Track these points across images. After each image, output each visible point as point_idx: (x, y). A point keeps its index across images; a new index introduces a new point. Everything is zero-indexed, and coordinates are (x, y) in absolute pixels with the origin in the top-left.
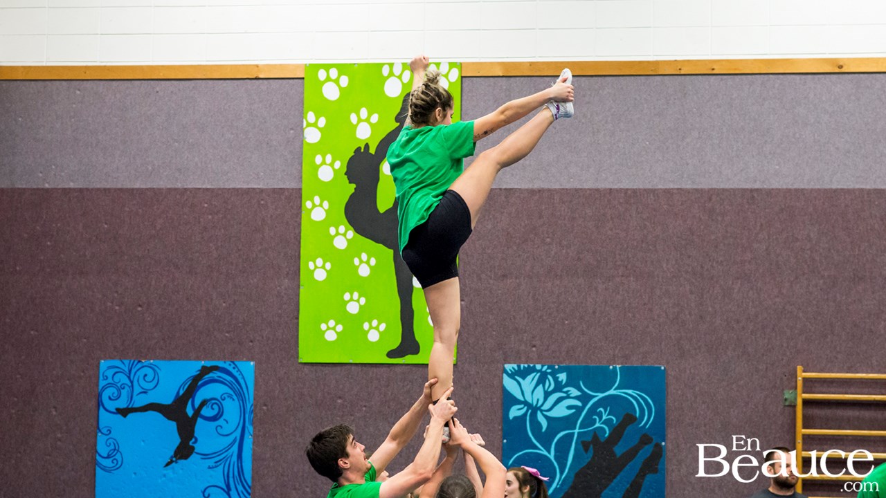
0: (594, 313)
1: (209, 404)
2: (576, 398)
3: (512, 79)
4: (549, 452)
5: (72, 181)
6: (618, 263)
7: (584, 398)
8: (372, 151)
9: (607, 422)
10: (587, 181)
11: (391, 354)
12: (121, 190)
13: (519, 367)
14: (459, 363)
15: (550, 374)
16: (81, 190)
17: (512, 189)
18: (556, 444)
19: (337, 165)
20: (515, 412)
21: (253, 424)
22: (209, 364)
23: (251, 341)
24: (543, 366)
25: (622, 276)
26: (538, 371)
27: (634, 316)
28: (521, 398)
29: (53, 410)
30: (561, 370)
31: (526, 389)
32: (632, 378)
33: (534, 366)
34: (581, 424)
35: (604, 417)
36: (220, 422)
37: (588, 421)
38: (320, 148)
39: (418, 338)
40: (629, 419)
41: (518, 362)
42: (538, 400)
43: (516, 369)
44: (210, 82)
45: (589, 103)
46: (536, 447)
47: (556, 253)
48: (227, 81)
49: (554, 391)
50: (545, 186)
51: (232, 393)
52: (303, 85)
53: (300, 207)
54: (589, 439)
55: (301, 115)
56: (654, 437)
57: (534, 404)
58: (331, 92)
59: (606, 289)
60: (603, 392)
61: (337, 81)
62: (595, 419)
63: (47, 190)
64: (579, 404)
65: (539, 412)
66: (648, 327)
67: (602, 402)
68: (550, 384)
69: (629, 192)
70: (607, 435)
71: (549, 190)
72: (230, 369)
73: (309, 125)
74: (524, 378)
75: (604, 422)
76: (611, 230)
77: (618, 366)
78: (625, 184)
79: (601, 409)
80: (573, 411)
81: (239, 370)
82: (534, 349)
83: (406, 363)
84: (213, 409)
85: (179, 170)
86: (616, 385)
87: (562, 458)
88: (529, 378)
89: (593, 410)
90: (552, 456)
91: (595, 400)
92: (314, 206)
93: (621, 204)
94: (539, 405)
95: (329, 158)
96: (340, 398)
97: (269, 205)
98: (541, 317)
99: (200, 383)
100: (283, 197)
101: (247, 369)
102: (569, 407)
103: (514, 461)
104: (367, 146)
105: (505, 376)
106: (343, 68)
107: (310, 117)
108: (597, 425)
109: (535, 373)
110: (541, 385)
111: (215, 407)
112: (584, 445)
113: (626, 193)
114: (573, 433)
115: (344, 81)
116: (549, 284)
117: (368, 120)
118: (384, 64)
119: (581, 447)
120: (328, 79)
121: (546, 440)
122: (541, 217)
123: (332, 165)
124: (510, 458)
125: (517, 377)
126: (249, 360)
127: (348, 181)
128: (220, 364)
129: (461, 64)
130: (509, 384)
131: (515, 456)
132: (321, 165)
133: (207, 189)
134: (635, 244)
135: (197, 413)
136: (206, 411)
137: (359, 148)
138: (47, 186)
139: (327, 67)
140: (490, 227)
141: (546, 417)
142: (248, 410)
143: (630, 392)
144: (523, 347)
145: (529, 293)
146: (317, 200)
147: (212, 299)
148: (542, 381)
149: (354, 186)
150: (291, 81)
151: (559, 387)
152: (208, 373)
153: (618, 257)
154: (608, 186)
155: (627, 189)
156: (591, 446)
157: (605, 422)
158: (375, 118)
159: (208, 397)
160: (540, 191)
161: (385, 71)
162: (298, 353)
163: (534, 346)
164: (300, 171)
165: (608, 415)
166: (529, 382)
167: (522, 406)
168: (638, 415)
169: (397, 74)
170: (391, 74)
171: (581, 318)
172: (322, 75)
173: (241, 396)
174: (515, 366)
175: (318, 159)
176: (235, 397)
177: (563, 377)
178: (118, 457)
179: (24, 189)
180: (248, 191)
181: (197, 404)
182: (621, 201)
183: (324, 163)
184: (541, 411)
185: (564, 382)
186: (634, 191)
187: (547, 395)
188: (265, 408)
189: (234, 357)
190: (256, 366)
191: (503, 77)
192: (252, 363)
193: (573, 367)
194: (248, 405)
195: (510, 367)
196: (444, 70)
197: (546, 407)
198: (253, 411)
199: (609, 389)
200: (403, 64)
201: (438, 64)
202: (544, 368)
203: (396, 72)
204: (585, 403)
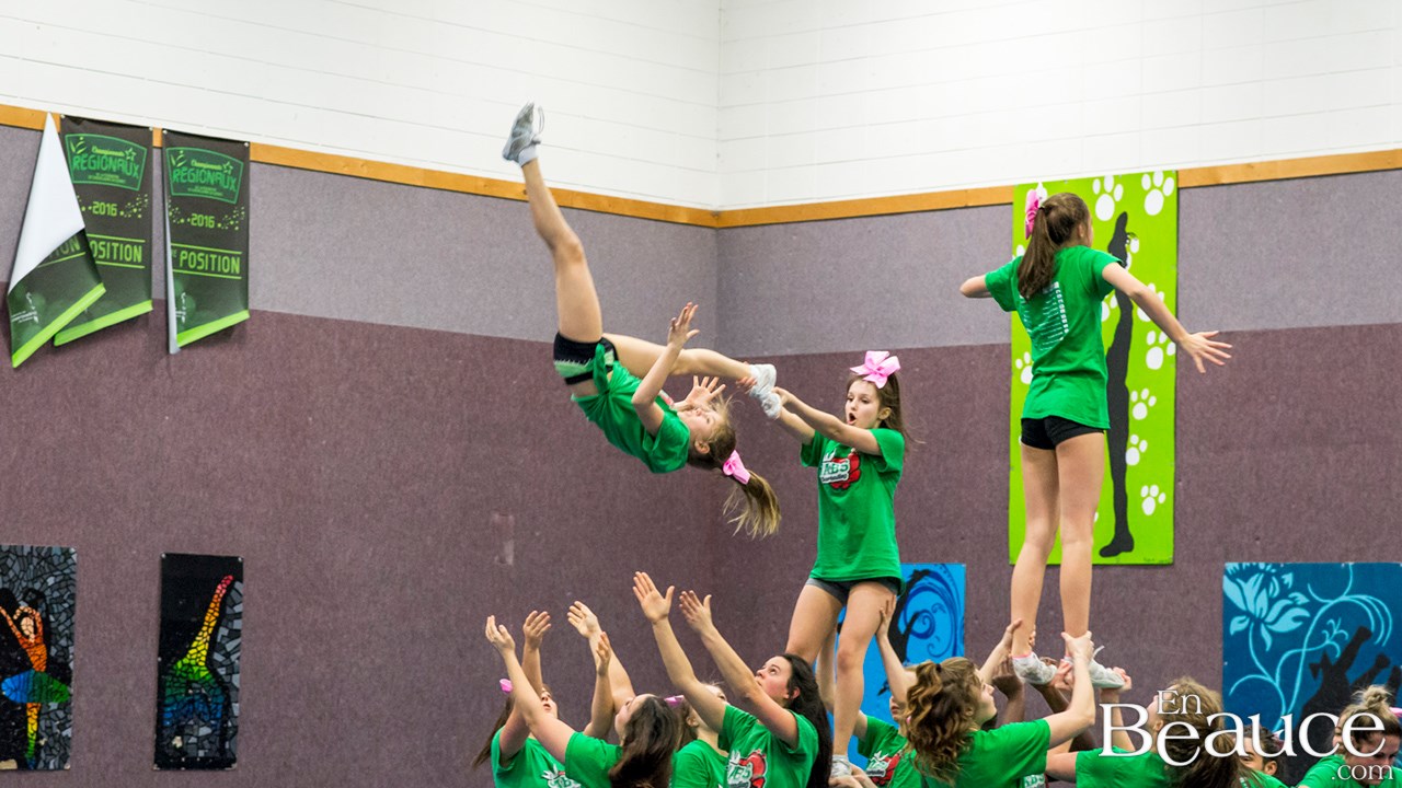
0: (1324, 493)
1: (920, 618)
2: (1303, 606)
3: (1234, 187)
4: (1274, 678)
5: (790, 347)
6: (1351, 426)
7: (1312, 607)
9: (1338, 638)
10: (1318, 315)
11: (1105, 552)
12: (835, 355)
13: (1241, 565)
14: (1177, 563)
15: (1275, 574)
16: (797, 357)
17: (1232, 333)
18: (1283, 667)
20: (1237, 625)
21: (964, 640)
22: (920, 567)
23: (963, 539)
24: (1267, 565)
25: (1356, 443)
26: (1261, 571)
27: (1369, 496)
28: (1241, 605)
29: (773, 625)
30: (1287, 570)
31: (1247, 595)
32: (1369, 578)
33: (1257, 566)
34: (1309, 641)
35: (1335, 632)
36: (932, 639)
37: (1317, 638)
39: (1132, 531)
40: (1363, 634)
41: (1239, 559)
42: (1261, 610)
43: (1238, 568)
44: (921, 215)
45: (1317, 213)
46: (1260, 672)
47: (1282, 414)
48: (938, 213)
49: (1279, 598)
50: (1270, 326)
51: (943, 603)
52: (1012, 211)
53: (1010, 368)
54: (1317, 661)
56: (1391, 658)
57: (1257, 615)
59: (1338, 461)
60: (1333, 598)
62: (1324, 635)
64: (1306, 614)
65: (1263, 626)
66: (1385, 510)
67: (1334, 612)
68: (1275, 588)
69: (1365, 330)
70: (1338, 655)
71: (1274, 332)
72: (941, 572)
74: (1246, 580)
75: (1334, 639)
76: (1343, 381)
77: (1351, 564)
78: (1358, 321)
79: (1332, 621)
80: (1299, 624)
81: (950, 576)
82: (1258, 542)
84: (924, 623)
85: (891, 327)
86: (1348, 590)
87: (1287, 685)
88: (1253, 579)
89: (1322, 624)
90: (1277, 684)
91: (1322, 610)
92: (1024, 365)
93: (1354, 345)
94: (1263, 615)
96: (1052, 608)
97: (980, 366)
98: (1265, 500)
99: (912, 591)
100: (994, 355)
101: (958, 573)
102: (1296, 619)
103: (1236, 690)
105: (1225, 579)
108: (1328, 642)
109: (1257, 575)
110: (1264, 591)
111: (927, 620)
112: (1313, 669)
113: (1360, 331)
114: (1299, 654)
116: (1275, 455)
118: (1093, 179)
119: (1309, 671)
121: (1270, 661)
122: (1265, 368)
124: (1231, 686)
125: (1239, 580)
126: (960, 562)
128: (931, 567)
129: (1177, 172)
130: (1230, 588)
131: (1237, 684)
133: (918, 350)
134: (1371, 399)
135: (909, 626)
136: (919, 627)
138: (766, 354)
141: (1271, 632)
142: (959, 624)
143: (1364, 597)
144: (1246, 540)
145: (1252, 469)
147: (923, 487)
148: (1265, 585)
150: (1001, 207)
151: (1284, 593)
152: (919, 579)
153: (1350, 416)
154: (1343, 323)
155: (1362, 326)
156: (1321, 670)
157: (1336, 639)
159: (920, 609)
160: (1264, 333)
161: (1096, 187)
162: (1008, 552)
163: (1258, 539)
164: (1010, 322)
165: (1340, 629)
166: (1251, 586)
167: (1243, 618)
168: (1373, 629)
169: (1109, 190)
170: (1103, 191)
171: (1310, 499)
173: (951, 606)
174: (1236, 565)
176: (946, 609)
177: (1288, 578)
180: (959, 350)
181: (909, 620)
182: (1355, 341)
184: (1266, 624)
185: (1290, 586)
186: (1370, 328)
187: (1272, 602)
188: (976, 622)
189: (945, 558)
190: (967, 569)
191: (1223, 185)
192: (964, 566)
193: (1300, 565)
194: (960, 619)
195: (1231, 566)
196: (1158, 180)
197: (1270, 619)
198: (964, 626)
199: (1340, 594)
200: (1115, 177)
201: (1151, 174)
202: (1269, 567)
203: (1109, 186)
204: (1313, 614)
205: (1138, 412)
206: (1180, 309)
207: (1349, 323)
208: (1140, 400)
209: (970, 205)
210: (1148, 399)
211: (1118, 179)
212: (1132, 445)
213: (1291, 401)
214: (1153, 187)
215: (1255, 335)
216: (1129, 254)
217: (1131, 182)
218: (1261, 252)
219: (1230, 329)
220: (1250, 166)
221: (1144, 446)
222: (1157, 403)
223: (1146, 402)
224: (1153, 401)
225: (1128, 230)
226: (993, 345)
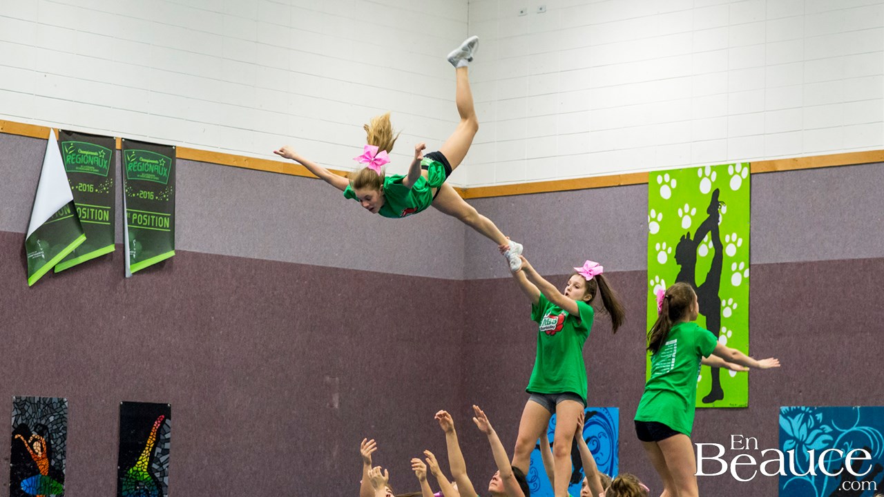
0: (842, 363)
2: (829, 434)
3: (785, 173)
6: (859, 321)
7: (835, 434)
8: (692, 238)
10: (834, 251)
11: (705, 400)
13: (790, 408)
14: (750, 407)
15: (811, 414)
17: (784, 263)
19: (670, 250)
20: (788, 446)
21: (618, 456)
22: (591, 409)
23: (617, 392)
24: (806, 408)
25: (862, 332)
26: (803, 412)
27: (870, 365)
28: (791, 434)
30: (819, 411)
31: (794, 427)
32: (869, 416)
33: (800, 408)
38: (660, 237)
39: (722, 387)
41: (789, 404)
42: (803, 436)
43: (788, 410)
44: (591, 190)
45: (837, 188)
47: (815, 315)
48: (602, 189)
49: (814, 428)
50: (808, 259)
51: (604, 431)
52: (647, 189)
53: (646, 285)
55: (647, 213)
57: (801, 439)
58: (666, 193)
59: (850, 343)
60: (847, 429)
61: (669, 184)
63: (495, 280)
64: (830, 438)
65: (804, 446)
66: (879, 374)
67: (847, 437)
68: (811, 422)
69: (866, 262)
71: (810, 263)
72: (604, 413)
73: (652, 220)
74: (793, 418)
76: (853, 293)
77: (858, 407)
78: (862, 256)
79: (847, 443)
80: (827, 445)
81: (609, 415)
82: (801, 394)
83: (716, 406)
84: (593, 444)
85: (572, 260)
86: (857, 423)
87: (819, 483)
88: (797, 417)
89: (841, 445)
90: (813, 483)
91: (840, 437)
92: (655, 284)
93: (860, 271)
94: (804, 439)
95: (664, 245)
97: (628, 284)
98: (805, 367)
99: (587, 424)
100: (636, 278)
101: (614, 413)
102: (824, 442)
104: (688, 234)
105: (781, 417)
106: (673, 173)
107: (653, 213)
109: (799, 415)
110: (805, 425)
111: (595, 443)
113: (864, 263)
115: (674, 183)
116: (811, 340)
117: (689, 214)
118: (699, 168)
120: (664, 183)
122: (805, 285)
123: (666, 250)
124: (784, 484)
125: (789, 417)
126: (616, 406)
127: (676, 263)
128: (598, 410)
129: (750, 164)
130: (783, 422)
131: (787, 482)
132: (659, 251)
134: (870, 304)
137: (684, 236)
138: (495, 277)
139: (662, 173)
140: (770, 295)
142: (615, 445)
143: (866, 428)
144: (793, 392)
145: (797, 348)
146: (657, 278)
147: (593, 359)
148: (805, 420)
149: (680, 266)
150: (641, 186)
151: (817, 426)
152: (590, 417)
153: (858, 315)
154: (851, 257)
155: (865, 259)
158: (694, 211)
159: (591, 436)
160: (804, 263)
161: (700, 173)
163: (800, 392)
164: (646, 257)
165: (852, 448)
166: (796, 421)
167: (792, 441)
169: (708, 175)
170: (704, 175)
171: (833, 367)
172: (659, 179)
173: (610, 434)
174: (787, 408)
175: (658, 246)
176: (607, 435)
177: (820, 416)
178: (537, 481)
179: (482, 280)
182: (861, 269)
183: (661, 249)
184: (806, 445)
185: (821, 421)
186: (870, 260)
187: (809, 431)
188: (626, 444)
189: (607, 403)
190: (620, 411)
191: (778, 171)
192: (618, 408)
193: (828, 408)
194: (615, 442)
195: (784, 409)
196: (738, 169)
197: (808, 441)
198: (618, 446)
199: (853, 426)
200: (711, 167)
201: (734, 165)
202: (808, 409)
203: (707, 173)
204: (835, 438)
205: (726, 313)
206: (752, 249)
207: (857, 258)
208: (727, 305)
209: (622, 184)
210: (733, 304)
211: (713, 168)
212: (723, 334)
213: (821, 305)
214: (735, 173)
215: (799, 265)
216: (720, 215)
217: (722, 170)
218: (802, 213)
219: (784, 261)
220: (795, 160)
221: (730, 334)
222: (738, 307)
223: (731, 307)
224: (735, 306)
225: (719, 199)
226: (635, 271)
